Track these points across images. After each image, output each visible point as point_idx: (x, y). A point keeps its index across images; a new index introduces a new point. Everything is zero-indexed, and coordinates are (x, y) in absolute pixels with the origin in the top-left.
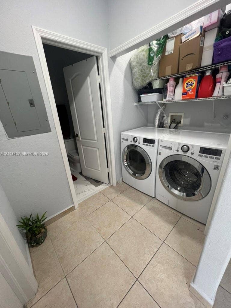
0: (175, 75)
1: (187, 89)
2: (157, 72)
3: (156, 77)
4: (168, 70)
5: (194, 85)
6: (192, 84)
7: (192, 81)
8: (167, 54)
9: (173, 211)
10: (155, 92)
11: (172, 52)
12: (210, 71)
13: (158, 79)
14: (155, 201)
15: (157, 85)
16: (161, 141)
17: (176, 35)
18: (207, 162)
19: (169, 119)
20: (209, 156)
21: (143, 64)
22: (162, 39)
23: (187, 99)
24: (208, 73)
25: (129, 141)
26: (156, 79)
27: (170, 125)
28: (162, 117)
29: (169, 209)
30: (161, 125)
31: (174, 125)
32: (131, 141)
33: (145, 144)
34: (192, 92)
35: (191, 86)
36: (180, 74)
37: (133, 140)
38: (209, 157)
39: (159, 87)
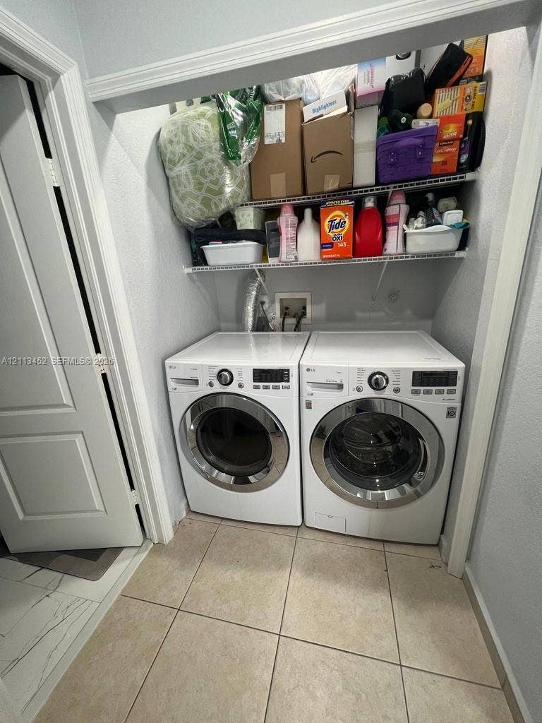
0: (296, 198)
1: (330, 234)
2: (246, 185)
3: (246, 199)
4: (279, 185)
5: (347, 225)
6: (341, 224)
7: (340, 216)
8: (268, 141)
9: (361, 544)
10: (247, 239)
11: (283, 140)
12: (372, 199)
13: (251, 204)
14: (307, 536)
15: (247, 219)
16: (308, 370)
17: (287, 98)
18: (433, 404)
19: (277, 307)
20: (434, 389)
21: (208, 155)
22: (255, 99)
23: (334, 258)
24: (370, 203)
25: (203, 382)
26: (247, 205)
27: (283, 322)
28: (259, 304)
29: (352, 542)
30: (261, 325)
31: (291, 321)
32: (211, 384)
33: (261, 384)
34: (345, 243)
35: (340, 229)
36: (309, 198)
37: (216, 378)
38: (434, 392)
39: (255, 226)
